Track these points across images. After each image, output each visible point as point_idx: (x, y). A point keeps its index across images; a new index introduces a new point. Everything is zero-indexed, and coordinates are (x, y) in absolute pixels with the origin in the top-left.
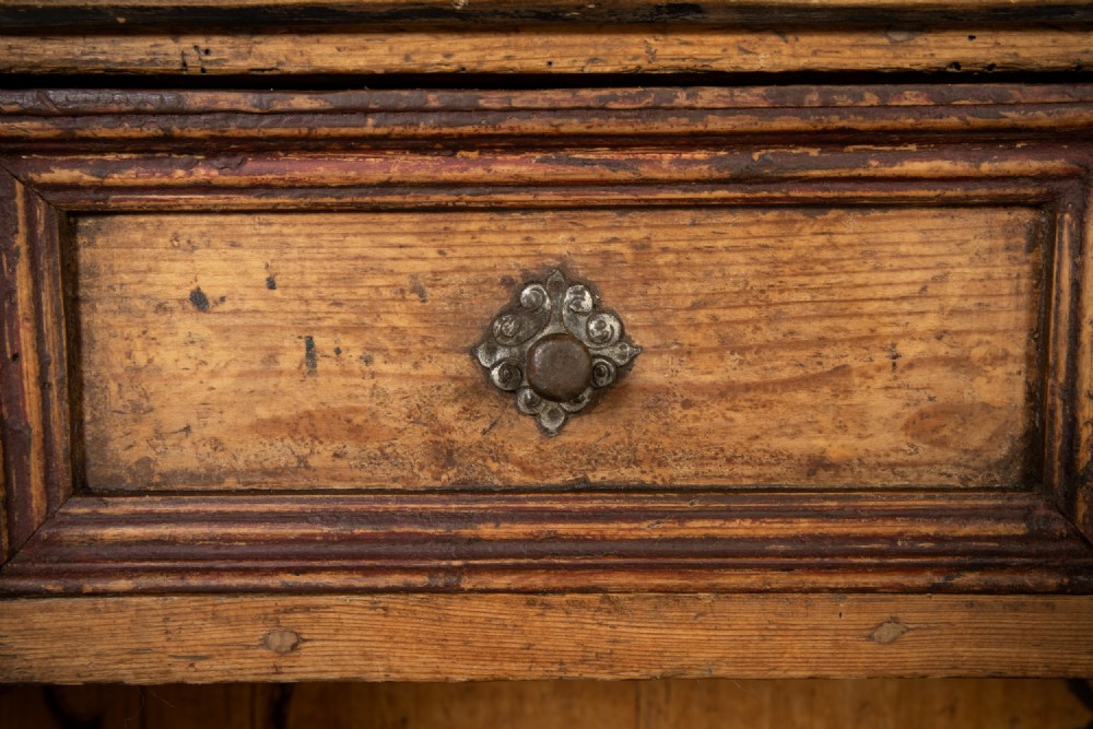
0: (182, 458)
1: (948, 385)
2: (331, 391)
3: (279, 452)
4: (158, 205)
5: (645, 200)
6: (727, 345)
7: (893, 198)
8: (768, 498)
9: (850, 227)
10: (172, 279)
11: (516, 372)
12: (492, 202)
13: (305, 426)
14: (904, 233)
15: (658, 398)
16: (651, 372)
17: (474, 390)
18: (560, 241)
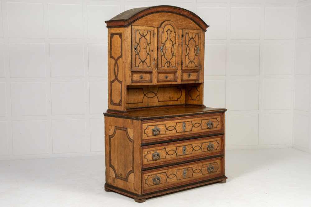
0: (134, 80)
2: (137, 78)
3: (136, 80)
4: (135, 74)
5: (143, 74)
6: (145, 77)
8: (146, 81)
10: (135, 76)
11: (141, 78)
14: (148, 75)
15: (143, 78)
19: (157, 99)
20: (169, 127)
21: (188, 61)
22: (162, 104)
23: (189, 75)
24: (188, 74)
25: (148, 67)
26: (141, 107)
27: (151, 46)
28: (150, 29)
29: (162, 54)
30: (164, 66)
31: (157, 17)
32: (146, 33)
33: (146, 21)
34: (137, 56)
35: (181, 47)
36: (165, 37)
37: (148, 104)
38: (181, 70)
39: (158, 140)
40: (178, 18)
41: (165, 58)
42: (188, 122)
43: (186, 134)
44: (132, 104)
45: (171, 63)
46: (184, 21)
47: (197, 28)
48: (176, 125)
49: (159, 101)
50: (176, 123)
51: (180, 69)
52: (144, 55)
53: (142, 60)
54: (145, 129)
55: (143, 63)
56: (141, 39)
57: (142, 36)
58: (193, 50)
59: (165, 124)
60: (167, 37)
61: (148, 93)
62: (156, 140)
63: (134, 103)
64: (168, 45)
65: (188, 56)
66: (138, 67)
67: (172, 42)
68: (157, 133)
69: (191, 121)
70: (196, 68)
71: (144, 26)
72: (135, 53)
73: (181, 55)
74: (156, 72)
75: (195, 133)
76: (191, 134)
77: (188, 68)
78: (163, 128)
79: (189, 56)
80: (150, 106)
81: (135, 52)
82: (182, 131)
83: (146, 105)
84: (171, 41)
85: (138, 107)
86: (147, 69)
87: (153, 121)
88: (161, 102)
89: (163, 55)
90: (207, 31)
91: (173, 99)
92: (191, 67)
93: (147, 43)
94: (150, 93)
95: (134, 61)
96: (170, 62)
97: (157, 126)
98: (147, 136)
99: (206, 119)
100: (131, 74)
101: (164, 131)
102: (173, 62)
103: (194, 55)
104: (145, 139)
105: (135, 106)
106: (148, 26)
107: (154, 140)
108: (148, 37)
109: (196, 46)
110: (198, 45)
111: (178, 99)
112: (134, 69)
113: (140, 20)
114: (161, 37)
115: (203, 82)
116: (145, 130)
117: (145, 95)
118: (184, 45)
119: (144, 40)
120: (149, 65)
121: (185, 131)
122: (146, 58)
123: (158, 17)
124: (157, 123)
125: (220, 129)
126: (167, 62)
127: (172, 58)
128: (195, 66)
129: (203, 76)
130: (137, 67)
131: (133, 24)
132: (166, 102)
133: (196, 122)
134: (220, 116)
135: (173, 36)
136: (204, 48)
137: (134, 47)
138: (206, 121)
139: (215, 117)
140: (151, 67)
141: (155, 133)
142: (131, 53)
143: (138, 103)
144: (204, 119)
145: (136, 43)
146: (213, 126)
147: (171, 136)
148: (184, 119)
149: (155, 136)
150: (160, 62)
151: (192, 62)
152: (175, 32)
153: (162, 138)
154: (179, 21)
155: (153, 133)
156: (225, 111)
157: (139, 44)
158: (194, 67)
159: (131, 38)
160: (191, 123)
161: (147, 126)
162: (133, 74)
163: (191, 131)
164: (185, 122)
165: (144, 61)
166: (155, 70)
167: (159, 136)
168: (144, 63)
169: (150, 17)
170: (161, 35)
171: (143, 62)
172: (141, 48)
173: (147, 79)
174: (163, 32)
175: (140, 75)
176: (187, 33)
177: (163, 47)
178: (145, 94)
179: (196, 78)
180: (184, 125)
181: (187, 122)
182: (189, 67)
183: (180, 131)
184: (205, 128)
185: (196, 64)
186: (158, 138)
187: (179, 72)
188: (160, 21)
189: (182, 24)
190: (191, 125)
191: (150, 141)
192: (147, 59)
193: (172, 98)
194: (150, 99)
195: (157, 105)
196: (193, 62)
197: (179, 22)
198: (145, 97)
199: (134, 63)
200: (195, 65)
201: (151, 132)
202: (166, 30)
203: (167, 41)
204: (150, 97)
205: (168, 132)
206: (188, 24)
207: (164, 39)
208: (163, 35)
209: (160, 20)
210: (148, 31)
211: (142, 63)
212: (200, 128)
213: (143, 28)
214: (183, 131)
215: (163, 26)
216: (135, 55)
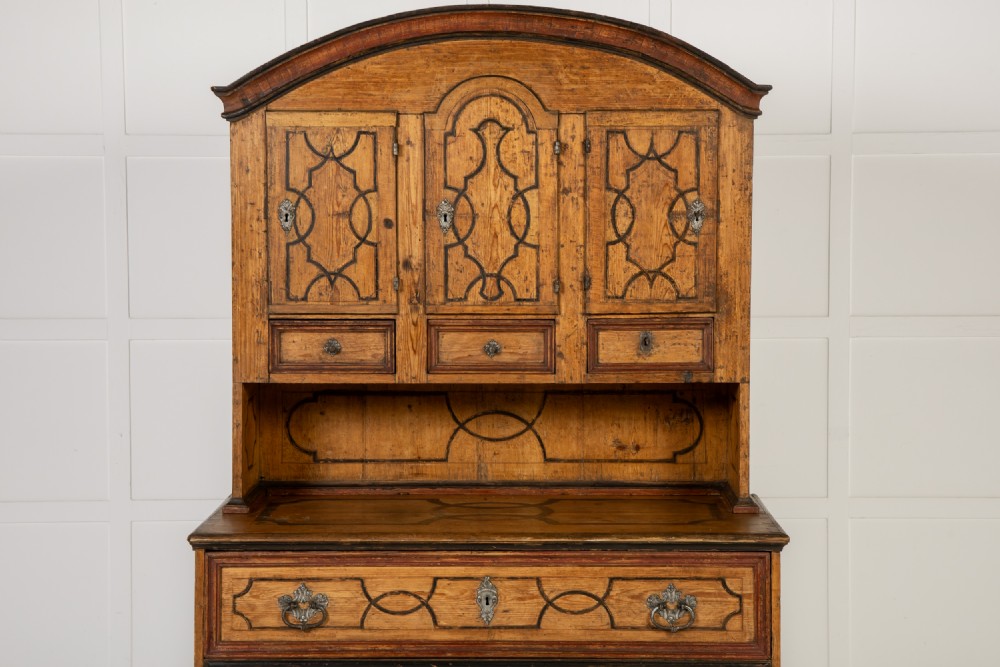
0: (291, 359)
1: (376, 352)
2: (308, 352)
3: (302, 358)
4: (290, 331)
5: (342, 331)
6: (352, 347)
7: (368, 331)
8: (356, 364)
9: (365, 334)
10: (291, 339)
11: (328, 350)
12: (325, 331)
13: (305, 356)
14: (370, 335)
15: (344, 353)
16: (343, 350)
17: (324, 352)
18: (333, 335)
19: (538, 449)
20: (384, 595)
21: (626, 270)
22: (570, 473)
23: (646, 343)
24: (636, 335)
25: (361, 299)
26: (435, 480)
27: (379, 200)
28: (374, 122)
29: (451, 239)
30: (466, 298)
31: (422, 62)
32: (349, 145)
33: (354, 85)
34: (293, 249)
35: (581, 200)
36: (464, 155)
37: (480, 468)
38: (585, 314)
39: (307, 652)
40: (557, 62)
41: (467, 256)
42: (514, 583)
43: (497, 637)
44: (382, 466)
45: (509, 283)
46: (598, 71)
47: (690, 100)
48: (432, 591)
49: (547, 460)
50: (436, 579)
51: (574, 313)
52: (339, 243)
53: (323, 269)
54: (237, 591)
55: (332, 283)
56: (315, 173)
57: (326, 158)
58: (660, 215)
59: (362, 580)
60: (477, 154)
61: (476, 416)
62: (300, 652)
63: (393, 461)
64: (490, 193)
65: (628, 246)
66: (305, 299)
67: (515, 178)
68: (309, 615)
69: (538, 580)
70: (680, 307)
71: (340, 110)
72: (282, 234)
73: (581, 241)
74: (415, 324)
75: (558, 643)
76: (532, 642)
77: (626, 304)
78: (348, 600)
79: (634, 245)
80: (490, 479)
81: (286, 230)
82: (473, 623)
83: (469, 474)
84: (507, 172)
85: (420, 479)
86: (362, 309)
87: (284, 561)
88: (562, 464)
89: (452, 246)
90: (760, 113)
91: (640, 455)
92: (648, 302)
93: (356, 187)
94: (495, 416)
95: (282, 272)
96: (499, 277)
97: (309, 584)
98: (251, 628)
99: (639, 575)
100: (265, 332)
101: (351, 611)
102: (522, 276)
103: (669, 240)
104: (237, 637)
105: (401, 476)
106: (366, 107)
107: (288, 648)
108: (361, 160)
109: (682, 194)
110: (692, 190)
111: (675, 454)
112: (278, 309)
113: (318, 85)
114: (440, 156)
115: (746, 380)
116: (240, 595)
117: (462, 426)
118: (594, 193)
119: (338, 174)
120: (368, 290)
121: (494, 623)
122: (351, 257)
123: (428, 65)
124: (314, 572)
125: (748, 638)
126: (483, 276)
127: (516, 255)
128: (678, 298)
129: (746, 348)
130: (296, 299)
131: (273, 105)
132: (595, 465)
133: (571, 585)
134: (749, 570)
135: (517, 150)
136: (750, 202)
137: (280, 212)
138: (639, 587)
139: (708, 571)
140: (379, 302)
141: (294, 617)
142: (263, 236)
143: (418, 460)
144: (631, 575)
145: (288, 189)
146: (692, 619)
147: (399, 643)
148: (482, 565)
149: (295, 632)
150: (436, 277)
151: (652, 275)
152: (529, 132)
153: (339, 643)
154: (561, 76)
155: (285, 617)
156: (779, 547)
157: (310, 194)
158: (668, 301)
159: (263, 167)
160: (534, 590)
161: (251, 581)
162: (281, 332)
163: (538, 626)
164: (493, 578)
165: (339, 273)
166: (415, 317)
167: (319, 635)
168: (339, 281)
169: (372, 66)
170: (440, 150)
171: (333, 276)
172: (320, 214)
173: (367, 356)
174: (452, 133)
175: (327, 336)
176: (611, 132)
177: (455, 204)
178: (461, 419)
179: (696, 358)
180: (484, 592)
181: (508, 583)
182: (636, 300)
183: (461, 623)
184: (640, 621)
185: (686, 285)
186: (312, 643)
187: (570, 327)
188: (441, 80)
189: (586, 89)
190: (533, 597)
191: (265, 652)
192: (354, 261)
193: (637, 448)
194: (488, 444)
195: (538, 479)
196: (659, 278)
197: (566, 81)
198: (461, 433)
199: (278, 282)
200: (678, 292)
201: (278, 609)
202: (475, 123)
203: (479, 176)
204: (494, 436)
205: (375, 619)
206: (625, 86)
207: (459, 165)
208: (451, 148)
209: (439, 76)
210: (360, 133)
211: (324, 281)
212: (597, 619)
213: (330, 120)
214: (482, 625)
215: (451, 103)
216: (283, 243)
